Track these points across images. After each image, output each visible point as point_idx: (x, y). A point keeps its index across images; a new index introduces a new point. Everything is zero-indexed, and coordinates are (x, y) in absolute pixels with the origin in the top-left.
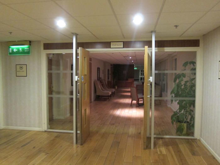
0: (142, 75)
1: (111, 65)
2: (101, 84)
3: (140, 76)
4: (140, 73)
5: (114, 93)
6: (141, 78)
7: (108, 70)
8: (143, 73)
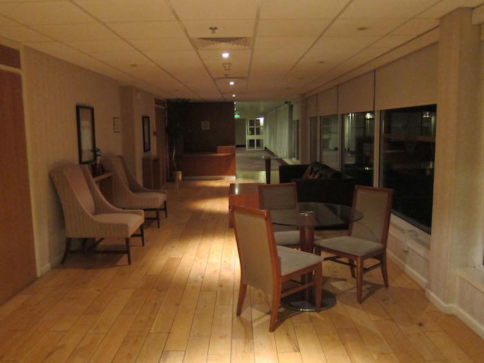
0: (253, 134)
1: (158, 102)
2: (93, 181)
3: (248, 137)
4: (248, 127)
5: (165, 209)
6: (252, 142)
7: (145, 119)
8: (255, 127)
